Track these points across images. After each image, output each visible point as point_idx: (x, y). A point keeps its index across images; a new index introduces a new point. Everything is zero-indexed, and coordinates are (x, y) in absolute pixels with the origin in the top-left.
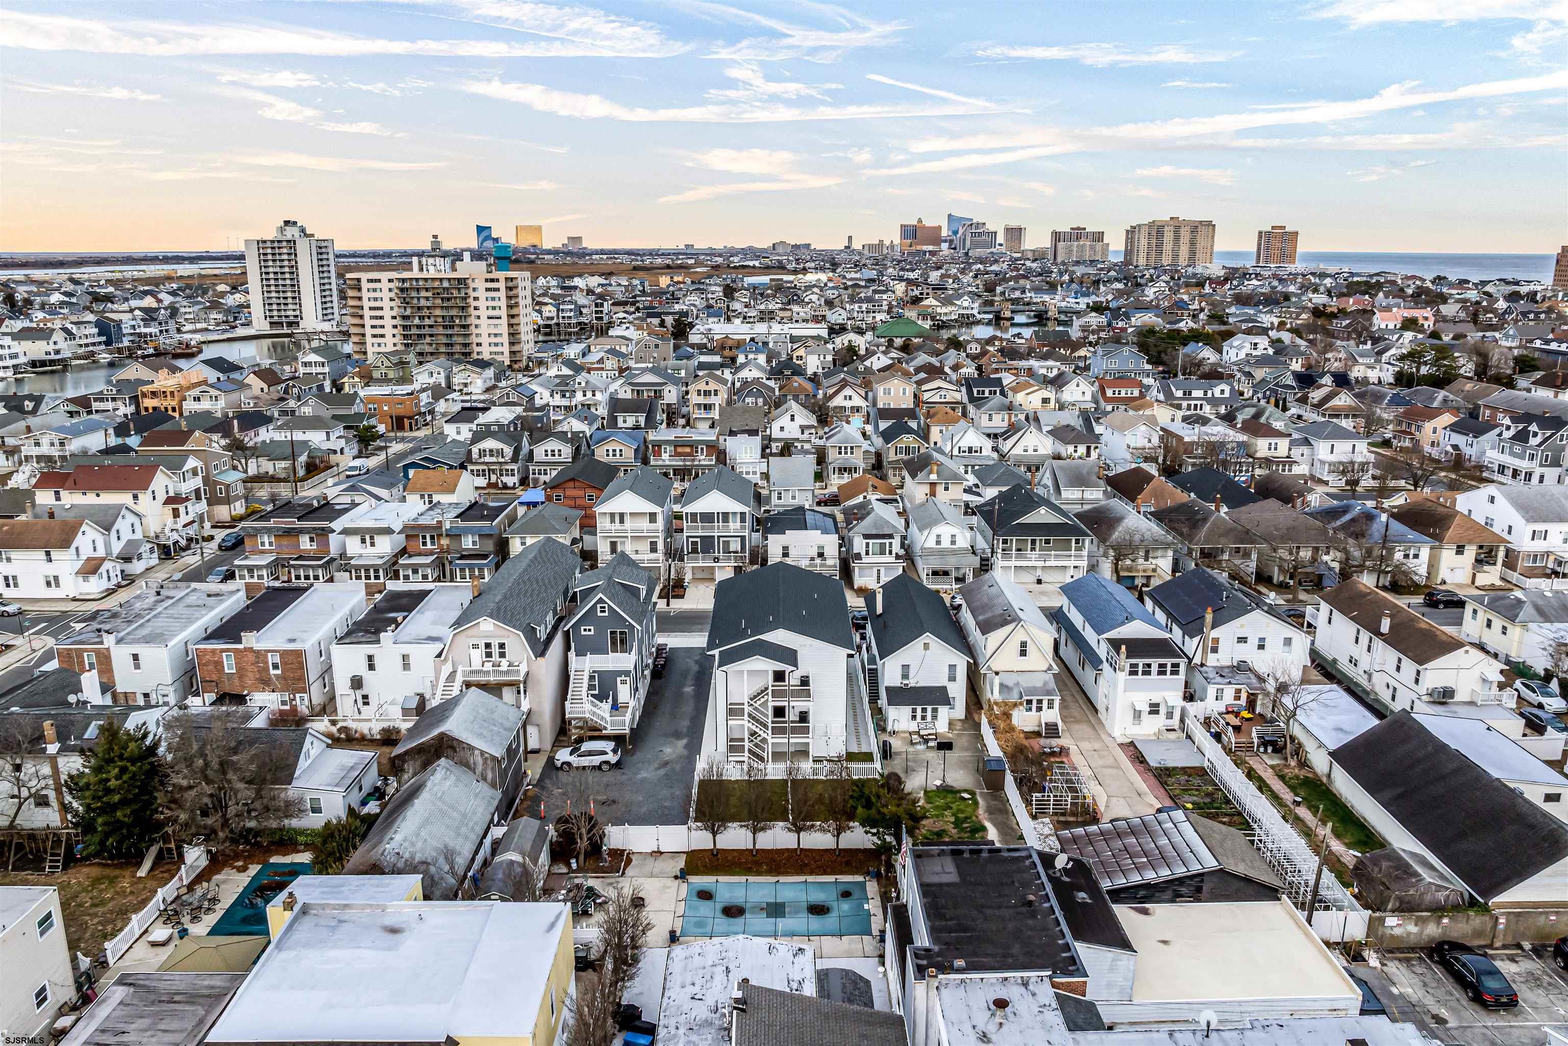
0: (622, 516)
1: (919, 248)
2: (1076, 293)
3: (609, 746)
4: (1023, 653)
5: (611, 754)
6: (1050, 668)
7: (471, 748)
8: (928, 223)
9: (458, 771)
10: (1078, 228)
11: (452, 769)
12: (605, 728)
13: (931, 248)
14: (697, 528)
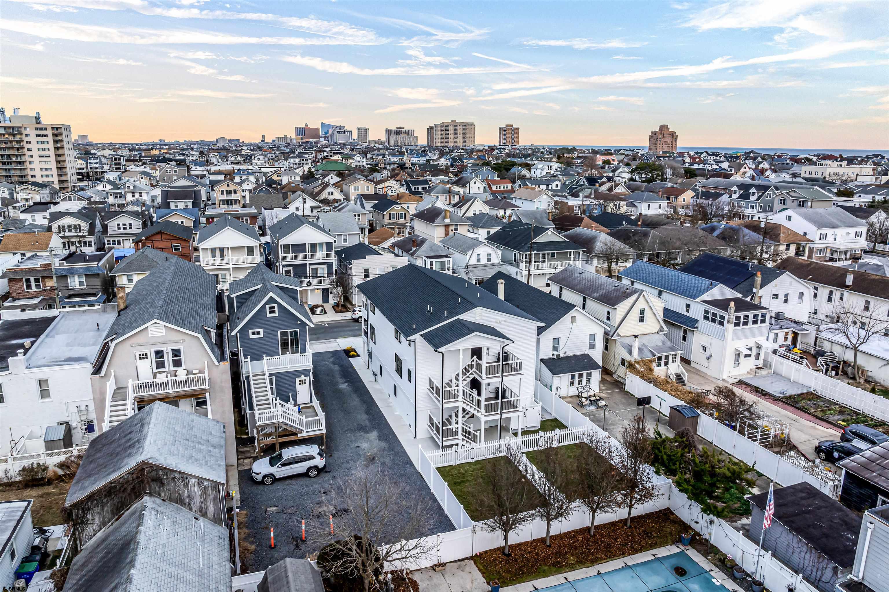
0: (222, 250)
1: (307, 140)
2: (417, 155)
3: (314, 449)
4: (642, 319)
5: (318, 458)
6: (661, 330)
7: (185, 476)
8: (311, 126)
9: (170, 509)
10: (400, 128)
11: (162, 509)
12: (301, 431)
13: (314, 140)
14: (291, 258)
